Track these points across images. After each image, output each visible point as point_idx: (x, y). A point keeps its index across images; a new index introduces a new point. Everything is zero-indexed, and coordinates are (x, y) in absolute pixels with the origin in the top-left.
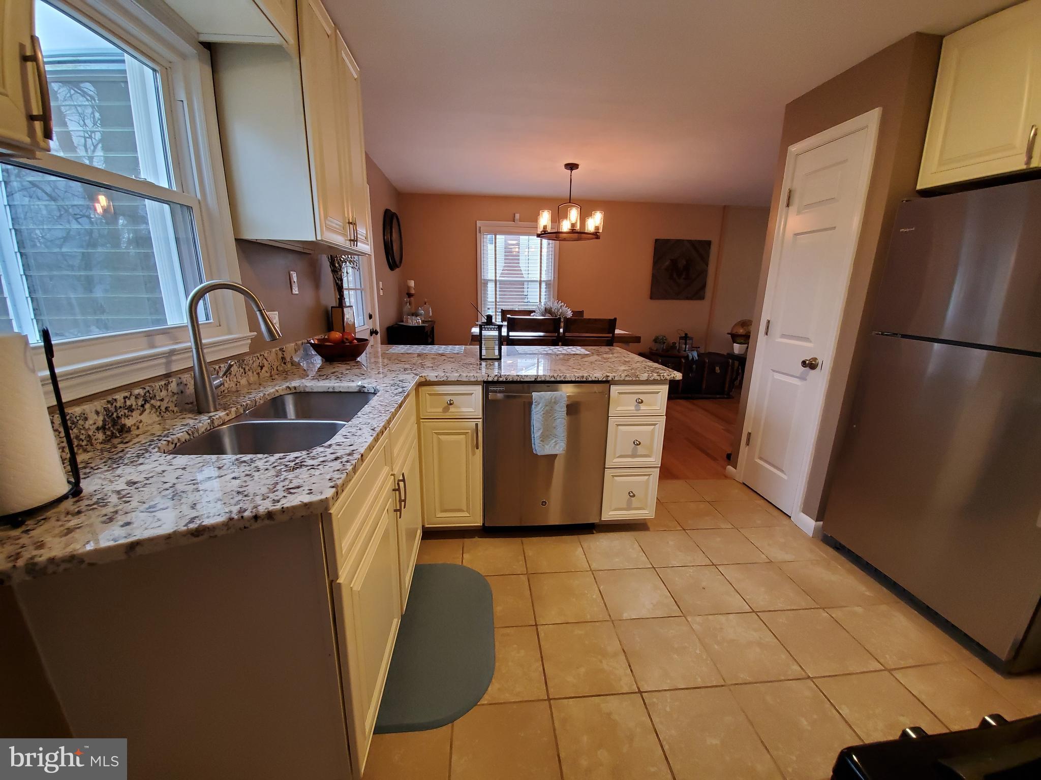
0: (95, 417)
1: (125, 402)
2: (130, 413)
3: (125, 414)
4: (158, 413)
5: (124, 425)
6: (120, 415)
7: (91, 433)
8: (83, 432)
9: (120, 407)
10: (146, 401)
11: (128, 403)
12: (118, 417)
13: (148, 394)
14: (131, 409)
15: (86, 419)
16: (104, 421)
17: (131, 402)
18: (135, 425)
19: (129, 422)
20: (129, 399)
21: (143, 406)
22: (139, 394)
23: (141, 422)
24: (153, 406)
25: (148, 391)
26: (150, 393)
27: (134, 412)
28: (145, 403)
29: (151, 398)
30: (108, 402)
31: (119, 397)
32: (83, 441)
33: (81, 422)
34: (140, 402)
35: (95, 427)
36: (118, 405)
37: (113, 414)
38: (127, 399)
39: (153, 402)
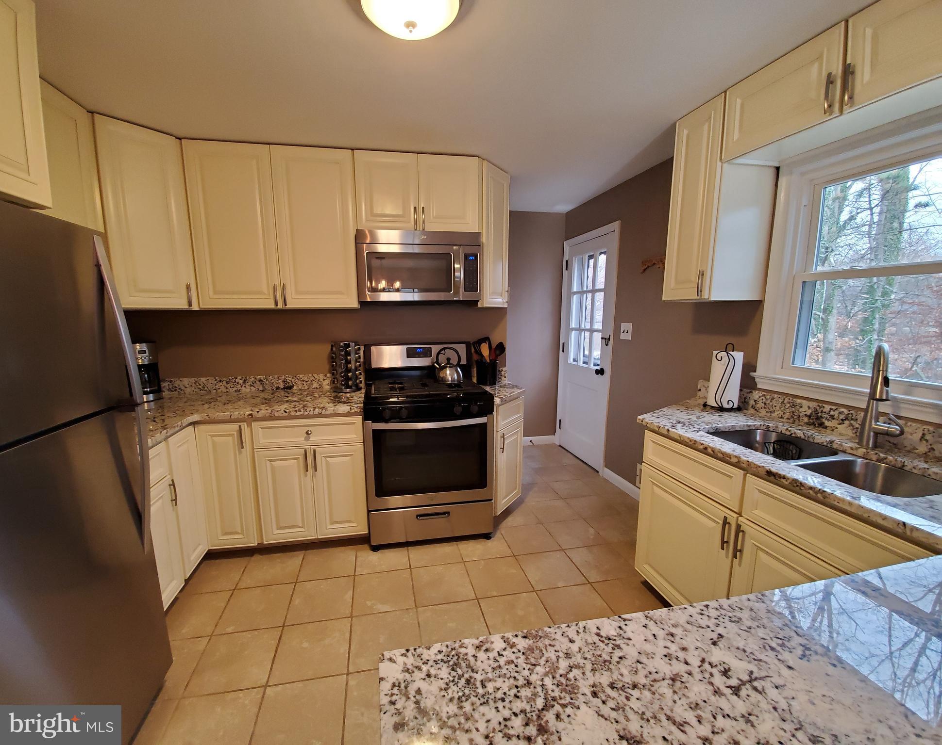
0: (807, 409)
1: (830, 411)
2: (830, 419)
3: (827, 418)
4: (854, 432)
5: (824, 423)
6: (823, 416)
7: (801, 415)
8: (797, 412)
9: (825, 412)
10: (846, 419)
11: (832, 413)
12: (821, 417)
13: (850, 415)
14: (832, 417)
15: (801, 407)
16: (811, 413)
17: (836, 414)
18: (831, 427)
19: (827, 423)
20: (834, 411)
21: (842, 420)
22: (843, 412)
23: (837, 428)
24: (851, 425)
25: (852, 414)
26: (853, 416)
27: (834, 420)
28: (845, 420)
29: (852, 419)
30: (819, 406)
31: (827, 408)
32: (795, 416)
33: (798, 407)
34: (842, 417)
35: (805, 413)
36: (824, 410)
37: (818, 413)
38: (831, 411)
39: (852, 422)
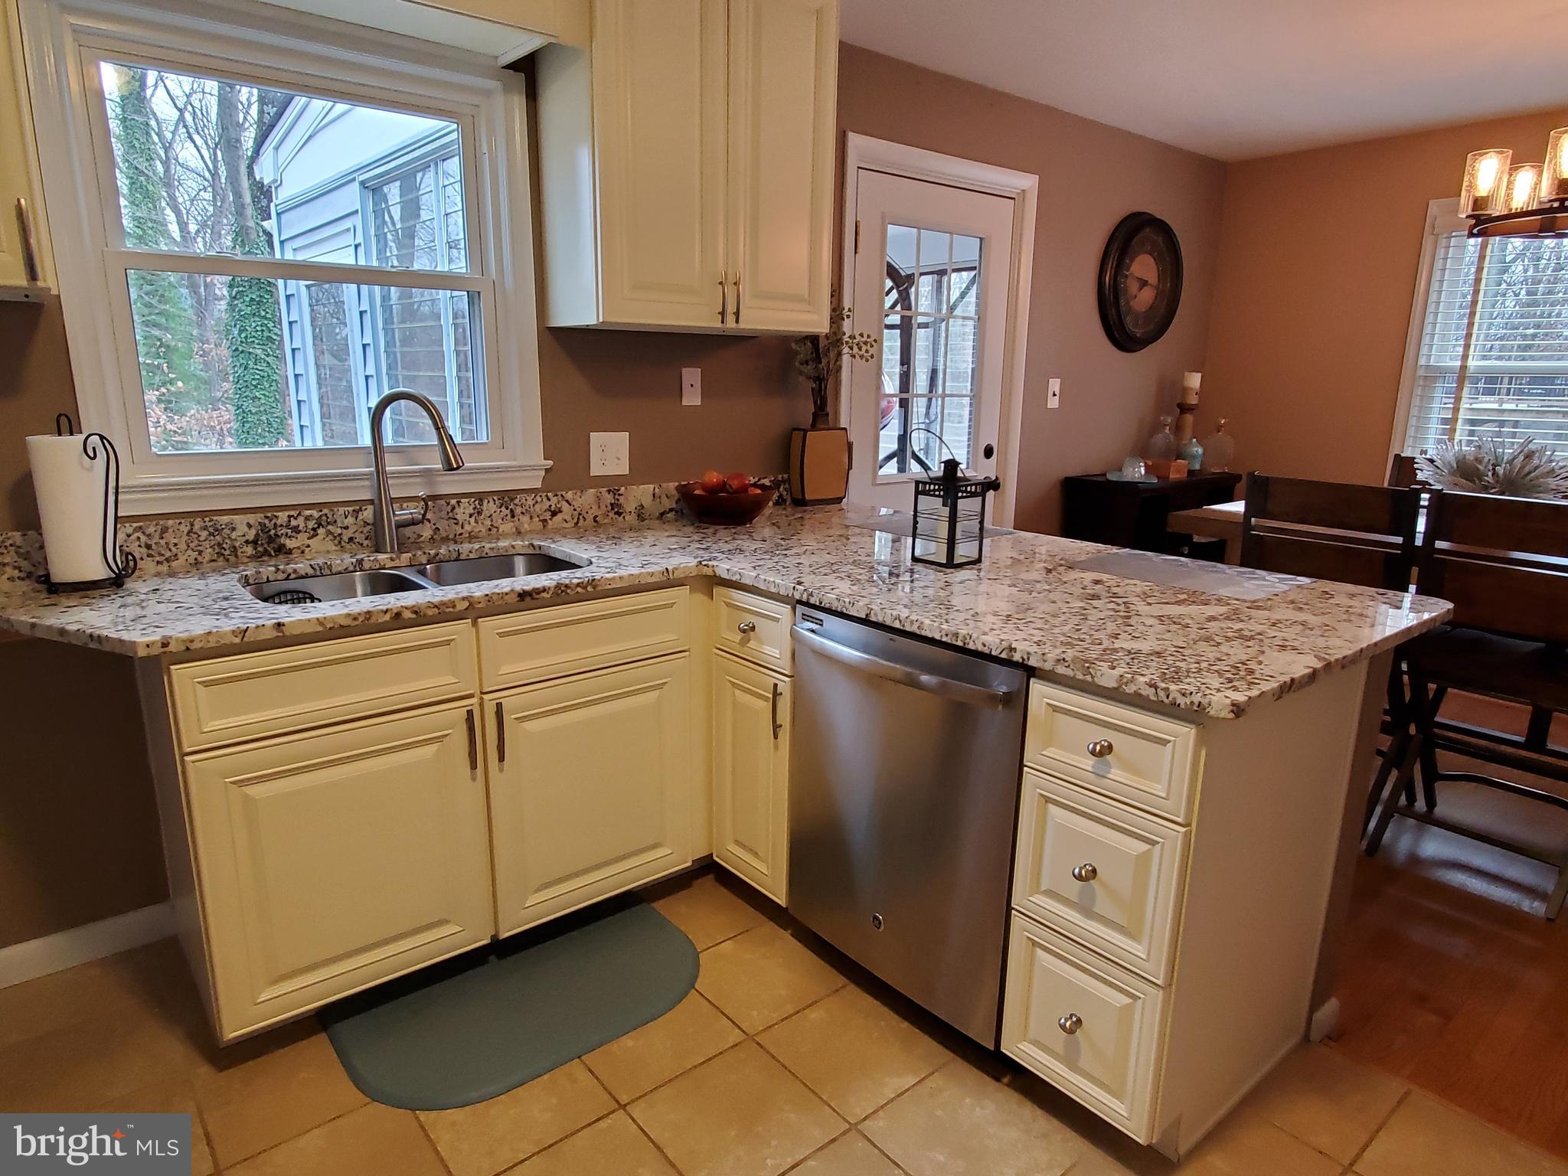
0: (246, 529)
1: (290, 521)
2: (294, 534)
3: (287, 533)
4: (336, 542)
5: (284, 545)
6: (279, 534)
7: (237, 544)
8: (227, 541)
9: (282, 525)
10: (320, 525)
11: (294, 523)
12: (276, 535)
13: (324, 518)
14: (296, 530)
15: (234, 529)
16: (257, 535)
17: (300, 521)
18: (298, 548)
19: (290, 544)
20: (296, 519)
21: (314, 529)
22: (311, 516)
23: (308, 546)
24: (329, 533)
25: (326, 515)
26: (328, 518)
27: (300, 534)
28: (318, 527)
29: (328, 523)
30: (267, 517)
31: (283, 517)
32: (225, 550)
33: (227, 531)
34: (311, 524)
35: (245, 539)
36: (279, 522)
37: (270, 530)
38: (292, 519)
39: (330, 527)
